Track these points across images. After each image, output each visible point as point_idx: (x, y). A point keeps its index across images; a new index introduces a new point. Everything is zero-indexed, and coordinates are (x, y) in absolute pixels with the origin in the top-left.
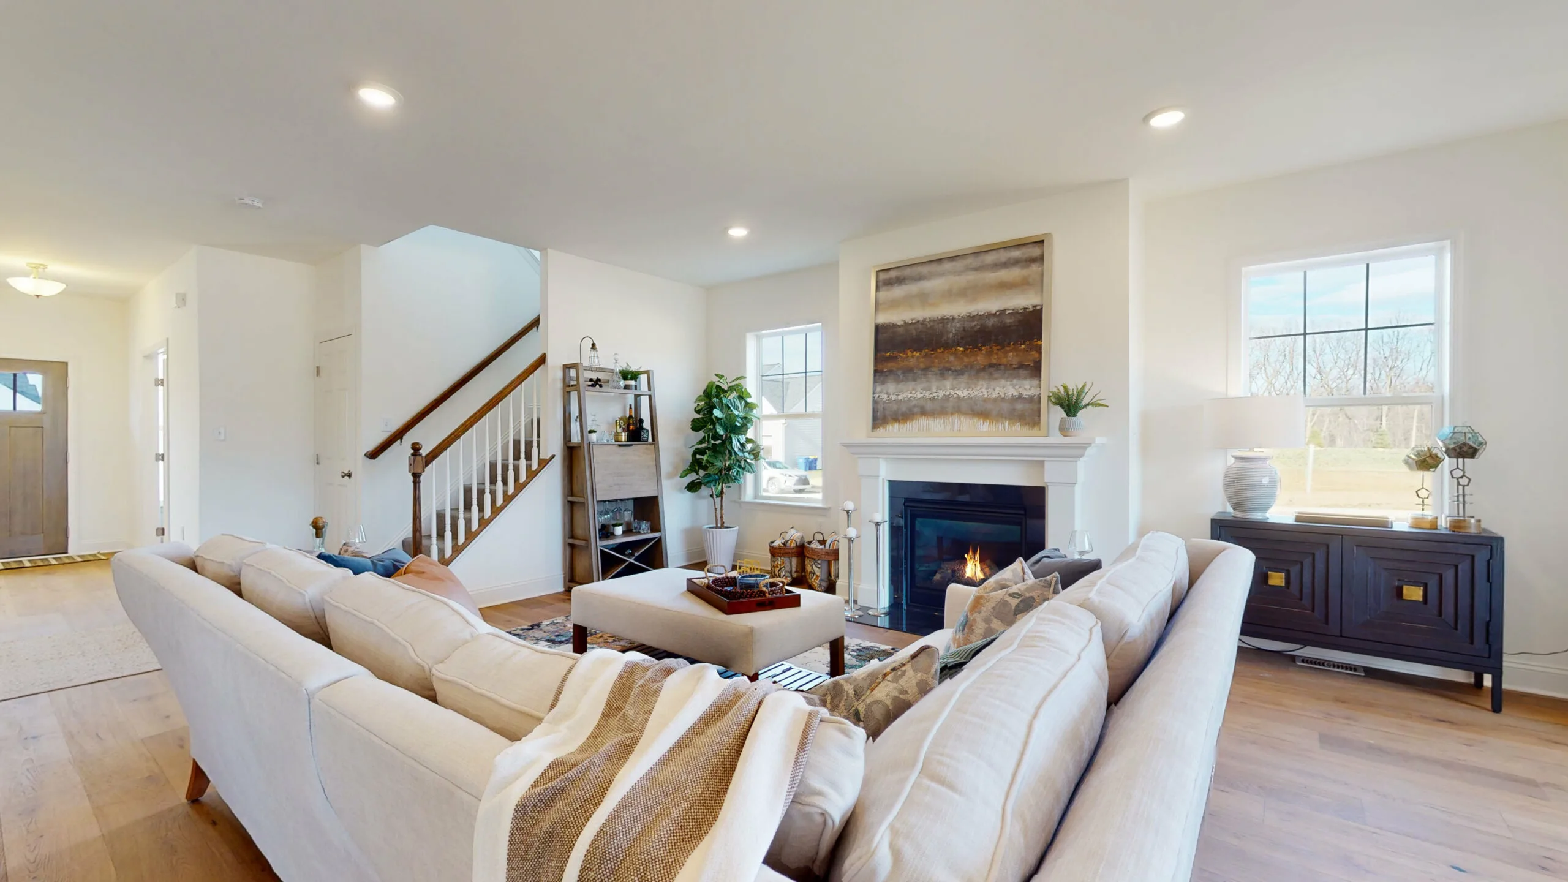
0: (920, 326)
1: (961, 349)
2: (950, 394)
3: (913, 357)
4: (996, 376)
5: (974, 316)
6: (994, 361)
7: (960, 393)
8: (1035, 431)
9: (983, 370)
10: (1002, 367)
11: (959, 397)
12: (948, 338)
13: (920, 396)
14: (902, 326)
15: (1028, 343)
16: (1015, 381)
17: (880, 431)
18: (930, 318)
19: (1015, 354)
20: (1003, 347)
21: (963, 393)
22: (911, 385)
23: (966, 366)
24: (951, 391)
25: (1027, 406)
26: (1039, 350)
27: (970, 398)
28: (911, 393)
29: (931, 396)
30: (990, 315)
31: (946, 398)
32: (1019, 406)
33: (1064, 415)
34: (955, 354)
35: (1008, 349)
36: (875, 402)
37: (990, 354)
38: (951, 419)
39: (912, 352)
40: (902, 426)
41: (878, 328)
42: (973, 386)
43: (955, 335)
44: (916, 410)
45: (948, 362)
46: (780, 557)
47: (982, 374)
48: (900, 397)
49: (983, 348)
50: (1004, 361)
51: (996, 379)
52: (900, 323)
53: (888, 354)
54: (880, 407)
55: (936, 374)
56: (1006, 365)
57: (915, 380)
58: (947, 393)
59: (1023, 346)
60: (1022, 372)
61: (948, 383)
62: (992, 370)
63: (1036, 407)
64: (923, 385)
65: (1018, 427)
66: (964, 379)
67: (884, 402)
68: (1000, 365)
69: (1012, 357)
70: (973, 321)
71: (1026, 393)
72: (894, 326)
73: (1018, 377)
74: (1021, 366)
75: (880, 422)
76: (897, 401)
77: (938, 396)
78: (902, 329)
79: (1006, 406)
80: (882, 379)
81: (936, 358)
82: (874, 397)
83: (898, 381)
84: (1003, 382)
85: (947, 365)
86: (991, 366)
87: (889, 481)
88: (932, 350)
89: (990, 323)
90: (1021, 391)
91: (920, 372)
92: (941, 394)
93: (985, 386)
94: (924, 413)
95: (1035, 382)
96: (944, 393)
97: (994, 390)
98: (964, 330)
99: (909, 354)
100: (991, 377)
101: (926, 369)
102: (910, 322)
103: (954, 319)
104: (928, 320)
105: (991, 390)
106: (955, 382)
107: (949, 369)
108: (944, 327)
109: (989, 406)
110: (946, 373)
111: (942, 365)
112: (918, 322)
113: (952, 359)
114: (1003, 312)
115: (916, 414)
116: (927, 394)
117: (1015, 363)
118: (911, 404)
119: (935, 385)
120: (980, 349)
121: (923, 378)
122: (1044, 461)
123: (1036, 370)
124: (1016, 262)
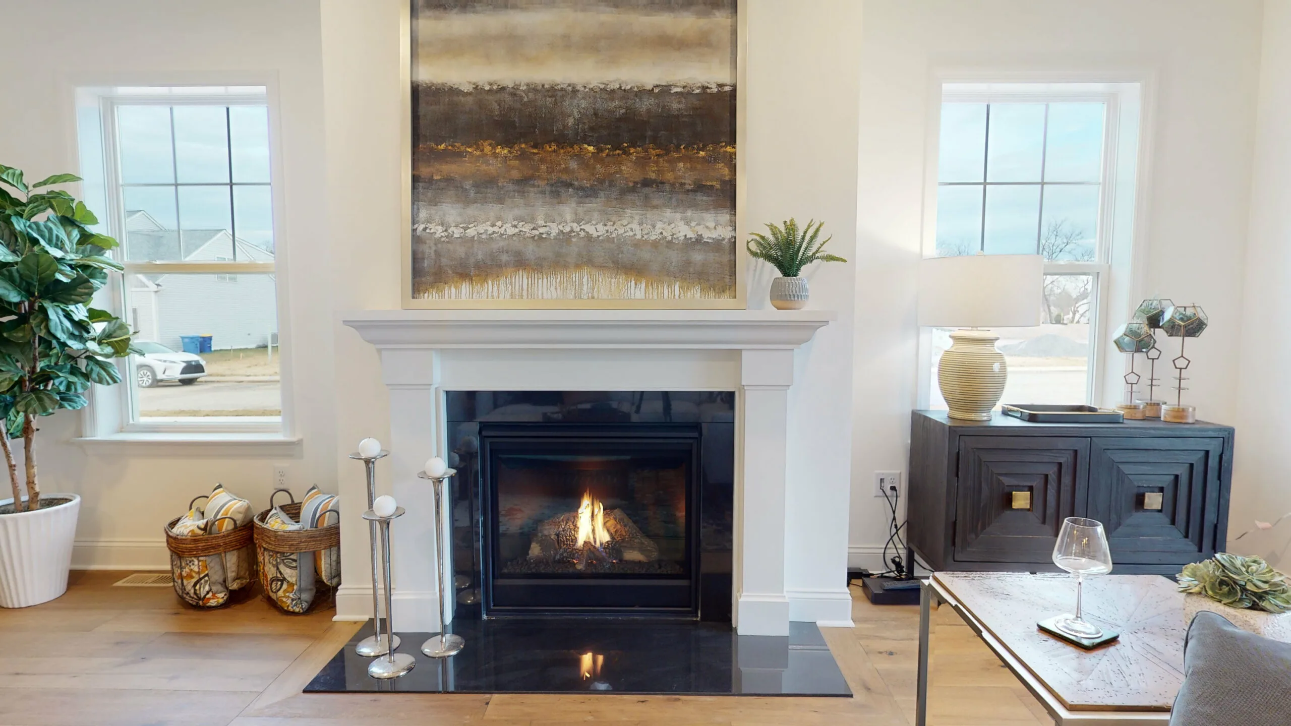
0: (508, 98)
1: (591, 148)
2: (572, 231)
3: (495, 156)
4: (655, 202)
5: (613, 91)
6: (653, 176)
7: (590, 229)
8: (725, 300)
9: (633, 190)
10: (667, 187)
11: (589, 237)
12: (565, 126)
13: (511, 231)
14: (469, 94)
15: (710, 148)
16: (689, 213)
17: (429, 299)
18: (528, 85)
19: (688, 165)
20: (668, 152)
21: (596, 229)
22: (493, 209)
23: (601, 182)
24: (575, 225)
25: (712, 257)
26: (731, 162)
27: (609, 240)
28: (493, 225)
29: (536, 232)
30: (641, 93)
31: (565, 238)
32: (698, 257)
33: (778, 273)
34: (579, 157)
35: (676, 155)
36: (416, 239)
37: (642, 162)
38: (576, 276)
39: (494, 148)
40: (477, 287)
41: (416, 91)
42: (614, 218)
43: (578, 121)
44: (504, 258)
45: (566, 170)
46: (197, 557)
47: (630, 197)
48: (471, 232)
49: (632, 150)
50: (669, 176)
51: (655, 207)
52: (466, 88)
53: (443, 146)
54: (428, 250)
55: (543, 192)
56: (673, 185)
57: (500, 201)
58: (568, 229)
59: (702, 153)
60: (700, 197)
61: (568, 210)
62: (647, 190)
63: (726, 259)
64: (517, 212)
65: (696, 293)
66: (594, 205)
67: (438, 241)
68: (662, 183)
69: (683, 172)
70: (612, 100)
71: (708, 235)
72: (453, 91)
73: (694, 206)
74: (700, 188)
75: (430, 279)
76: (463, 239)
77: (548, 234)
78: (470, 99)
79: (675, 257)
80: (430, 194)
81: (542, 161)
82: (414, 230)
83: (465, 200)
84: (668, 213)
85: (564, 177)
86: (646, 183)
87: (447, 392)
88: (535, 147)
89: (645, 105)
90: (701, 230)
91: (511, 187)
92: (554, 230)
93: (637, 218)
94: (521, 263)
95: (725, 217)
96: (561, 227)
97: (654, 227)
98: (596, 114)
99: (488, 149)
100: (647, 204)
101: (524, 182)
102: (487, 88)
103: (575, 91)
104: (524, 88)
105: (647, 227)
106: (580, 210)
107: (570, 185)
108: (556, 103)
109: (645, 254)
110: (562, 190)
111: (554, 176)
112: (503, 89)
113: (573, 165)
114: (665, 90)
115: (506, 265)
116: (526, 228)
117: (689, 181)
118: (495, 246)
119: (541, 212)
120: (626, 152)
121: (518, 201)
122: (740, 352)
123: (725, 195)
124: (688, 3)
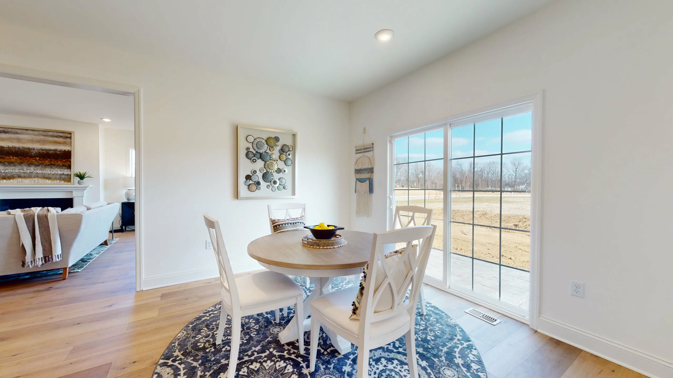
0: (17, 149)
1: (38, 158)
2: (33, 172)
3: (13, 158)
5: (43, 149)
6: (53, 163)
7: (37, 171)
8: (69, 183)
9: (48, 165)
10: (56, 165)
11: (37, 173)
12: (32, 154)
13: (17, 171)
15: (66, 159)
16: (61, 170)
18: (22, 147)
19: (61, 162)
20: (56, 160)
21: (39, 172)
22: (13, 167)
23: (41, 164)
24: (34, 171)
25: (66, 177)
26: (70, 162)
27: (42, 173)
28: (13, 170)
29: (24, 172)
30: (50, 150)
31: (31, 173)
32: (62, 176)
33: (80, 179)
34: (36, 160)
35: (58, 160)
37: (50, 161)
38: (34, 179)
39: (13, 157)
40: (8, 181)
42: (44, 170)
43: (35, 154)
45: (32, 162)
47: (47, 167)
48: (6, 171)
49: (48, 159)
51: (53, 168)
52: (5, 147)
55: (26, 165)
57: (14, 166)
58: (32, 171)
59: (64, 160)
60: (64, 167)
61: (32, 168)
62: (51, 166)
63: (69, 177)
64: (19, 168)
65: (63, 182)
66: (39, 168)
68: (55, 165)
70: (43, 151)
71: (65, 173)
72: (2, 147)
73: (61, 168)
74: (63, 166)
76: (4, 172)
77: (27, 172)
78: (7, 149)
79: (58, 177)
81: (26, 160)
83: (5, 165)
84: (56, 169)
85: (31, 163)
86: (51, 164)
88: (24, 157)
89: (51, 152)
90: (64, 172)
91: (17, 164)
92: (29, 171)
93: (49, 170)
94: (20, 177)
95: (69, 170)
96: (30, 171)
97: (53, 171)
98: (39, 153)
99: (11, 157)
100: (51, 167)
101: (21, 163)
102: (12, 147)
103: (34, 149)
105: (51, 171)
106: (35, 168)
107: (33, 164)
108: (29, 150)
109: (51, 176)
110: (31, 165)
111: (29, 163)
112: (16, 147)
113: (34, 161)
114: (56, 150)
115: (16, 177)
117: (61, 164)
118: (13, 174)
119: (25, 168)
120: (47, 159)
121: (19, 166)
122: (72, 191)
123: (69, 167)
124: (61, 137)
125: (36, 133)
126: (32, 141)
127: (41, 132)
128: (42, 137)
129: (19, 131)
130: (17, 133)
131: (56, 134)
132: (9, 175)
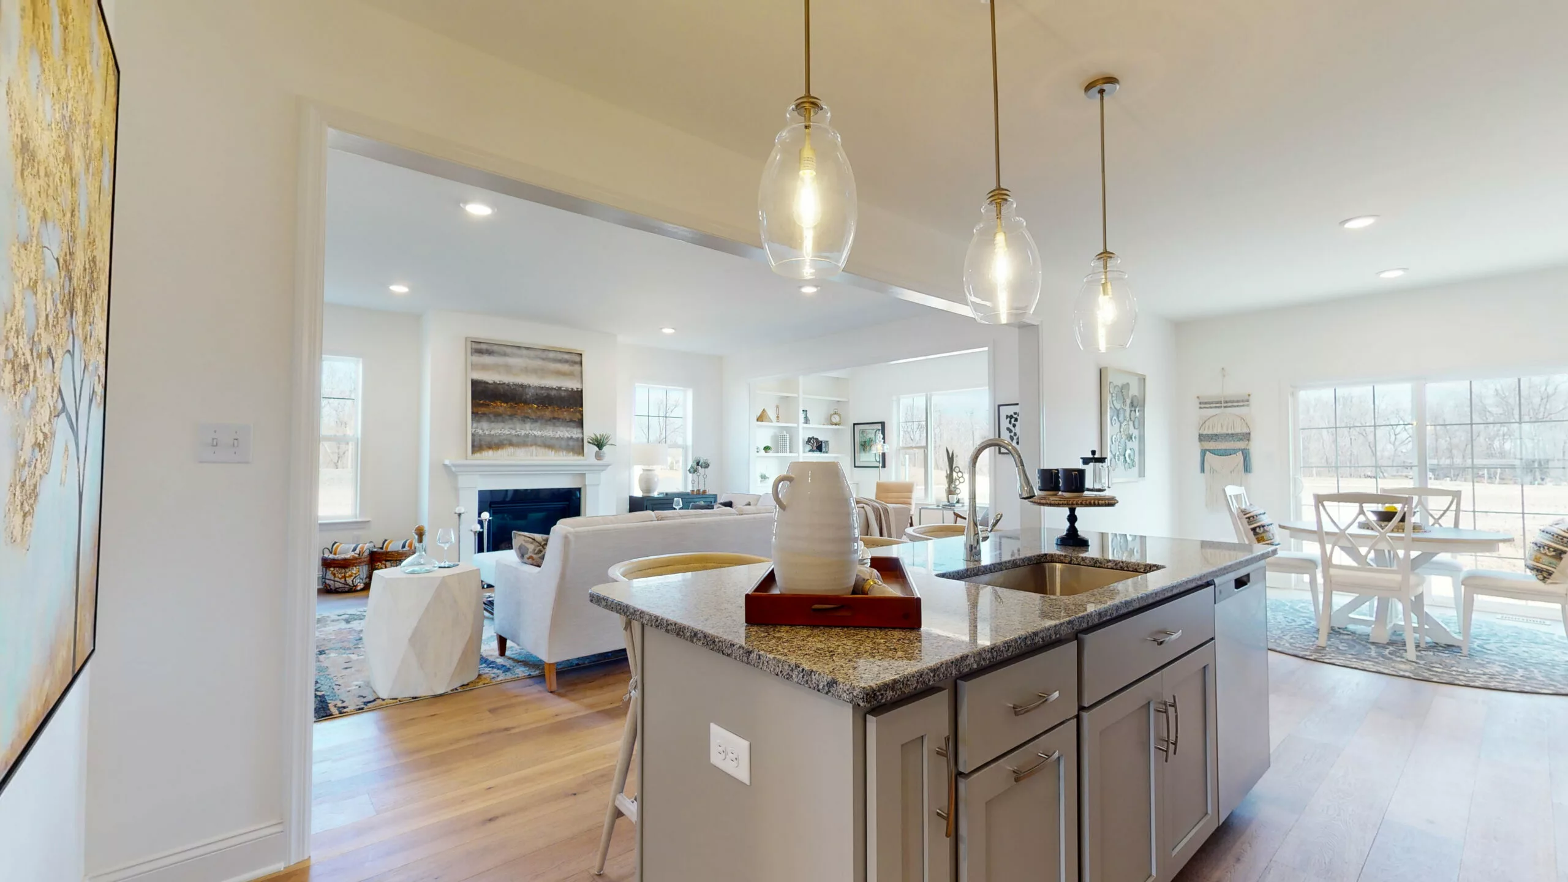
0: (506, 387)
1: (535, 406)
3: (501, 406)
4: (557, 425)
5: (543, 387)
6: (556, 416)
7: (536, 433)
8: (580, 457)
9: (550, 420)
10: (561, 420)
11: (535, 435)
12: (527, 398)
13: (507, 433)
14: (492, 384)
15: (575, 408)
16: (568, 429)
17: (478, 455)
18: (513, 383)
19: (568, 413)
20: (561, 409)
21: (538, 433)
22: (501, 425)
23: (539, 417)
24: (530, 431)
25: (576, 443)
26: (581, 413)
27: (542, 437)
28: (501, 430)
29: (516, 433)
30: (552, 389)
31: (527, 436)
32: (571, 443)
33: (597, 449)
34: (531, 408)
35: (564, 410)
36: (473, 434)
37: (552, 412)
38: (531, 448)
39: (501, 404)
40: (495, 452)
41: (473, 382)
42: (544, 429)
43: (532, 396)
44: (505, 442)
45: (527, 413)
47: (549, 423)
48: (492, 433)
49: (549, 407)
50: (561, 416)
51: (557, 426)
52: (490, 382)
53: (481, 402)
54: (477, 439)
55: (519, 420)
56: (563, 419)
57: (503, 422)
58: (528, 433)
59: (572, 410)
60: (572, 424)
61: (528, 426)
62: (554, 421)
63: (580, 444)
64: (509, 426)
65: (571, 455)
66: (538, 425)
67: (480, 435)
68: (559, 418)
69: (566, 415)
70: (542, 390)
71: (574, 436)
72: (487, 383)
73: (569, 426)
74: (571, 421)
75: (476, 449)
76: (490, 435)
77: (521, 434)
78: (491, 386)
79: (563, 443)
80: (477, 418)
81: (518, 409)
82: (473, 432)
83: (490, 421)
84: (561, 428)
85: (526, 415)
86: (554, 418)
87: (479, 491)
88: (516, 404)
89: (553, 393)
90: (572, 434)
91: (507, 417)
92: (523, 433)
93: (551, 430)
94: (511, 444)
95: (579, 430)
96: (525, 432)
97: (557, 433)
98: (537, 394)
99: (499, 404)
100: (554, 425)
101: (512, 416)
102: (499, 382)
103: (530, 386)
104: (511, 383)
105: (555, 433)
106: (532, 426)
107: (529, 418)
108: (523, 390)
109: (554, 442)
110: (526, 419)
111: (523, 414)
112: (504, 384)
113: (529, 411)
114: (560, 388)
115: (506, 444)
116: (513, 432)
117: (568, 419)
118: (502, 438)
119: (518, 426)
120: (547, 407)
121: (510, 422)
122: (585, 474)
123: (580, 424)
124: (566, 361)
125: (532, 353)
126: (526, 370)
127: (539, 353)
128: (539, 363)
129: (509, 350)
130: (505, 355)
131: (560, 356)
132: (496, 440)
